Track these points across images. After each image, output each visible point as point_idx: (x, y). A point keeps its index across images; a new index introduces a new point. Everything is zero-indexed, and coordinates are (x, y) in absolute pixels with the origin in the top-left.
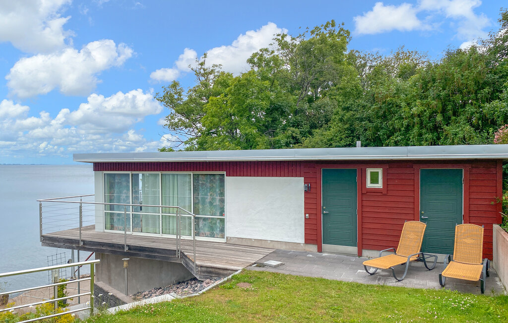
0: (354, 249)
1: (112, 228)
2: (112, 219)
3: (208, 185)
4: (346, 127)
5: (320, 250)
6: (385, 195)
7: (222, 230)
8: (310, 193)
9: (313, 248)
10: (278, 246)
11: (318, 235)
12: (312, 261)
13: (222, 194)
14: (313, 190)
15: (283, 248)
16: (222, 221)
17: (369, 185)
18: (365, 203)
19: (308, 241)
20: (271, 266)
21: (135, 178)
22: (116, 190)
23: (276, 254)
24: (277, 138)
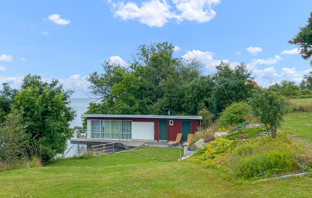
0: (166, 141)
1: (93, 137)
2: (93, 135)
3: (126, 124)
4: (169, 99)
5: (158, 141)
6: (174, 127)
7: (131, 137)
8: (155, 126)
9: (156, 141)
10: (147, 141)
11: (158, 138)
12: (156, 144)
13: (131, 126)
14: (156, 126)
15: (148, 141)
16: (131, 135)
17: (170, 124)
18: (169, 129)
19: (155, 139)
20: (146, 145)
21: (102, 122)
22: (95, 125)
23: (147, 143)
24: (143, 101)
